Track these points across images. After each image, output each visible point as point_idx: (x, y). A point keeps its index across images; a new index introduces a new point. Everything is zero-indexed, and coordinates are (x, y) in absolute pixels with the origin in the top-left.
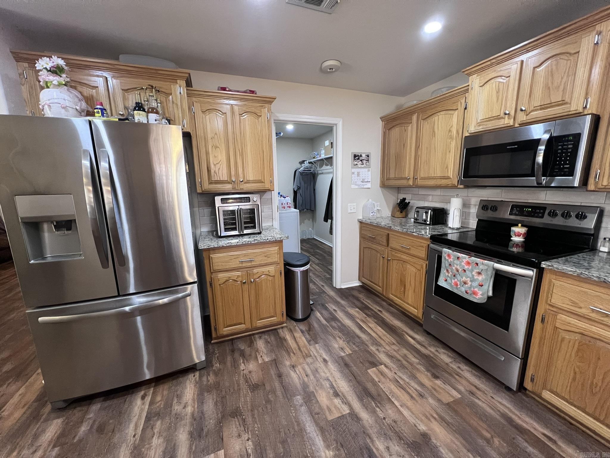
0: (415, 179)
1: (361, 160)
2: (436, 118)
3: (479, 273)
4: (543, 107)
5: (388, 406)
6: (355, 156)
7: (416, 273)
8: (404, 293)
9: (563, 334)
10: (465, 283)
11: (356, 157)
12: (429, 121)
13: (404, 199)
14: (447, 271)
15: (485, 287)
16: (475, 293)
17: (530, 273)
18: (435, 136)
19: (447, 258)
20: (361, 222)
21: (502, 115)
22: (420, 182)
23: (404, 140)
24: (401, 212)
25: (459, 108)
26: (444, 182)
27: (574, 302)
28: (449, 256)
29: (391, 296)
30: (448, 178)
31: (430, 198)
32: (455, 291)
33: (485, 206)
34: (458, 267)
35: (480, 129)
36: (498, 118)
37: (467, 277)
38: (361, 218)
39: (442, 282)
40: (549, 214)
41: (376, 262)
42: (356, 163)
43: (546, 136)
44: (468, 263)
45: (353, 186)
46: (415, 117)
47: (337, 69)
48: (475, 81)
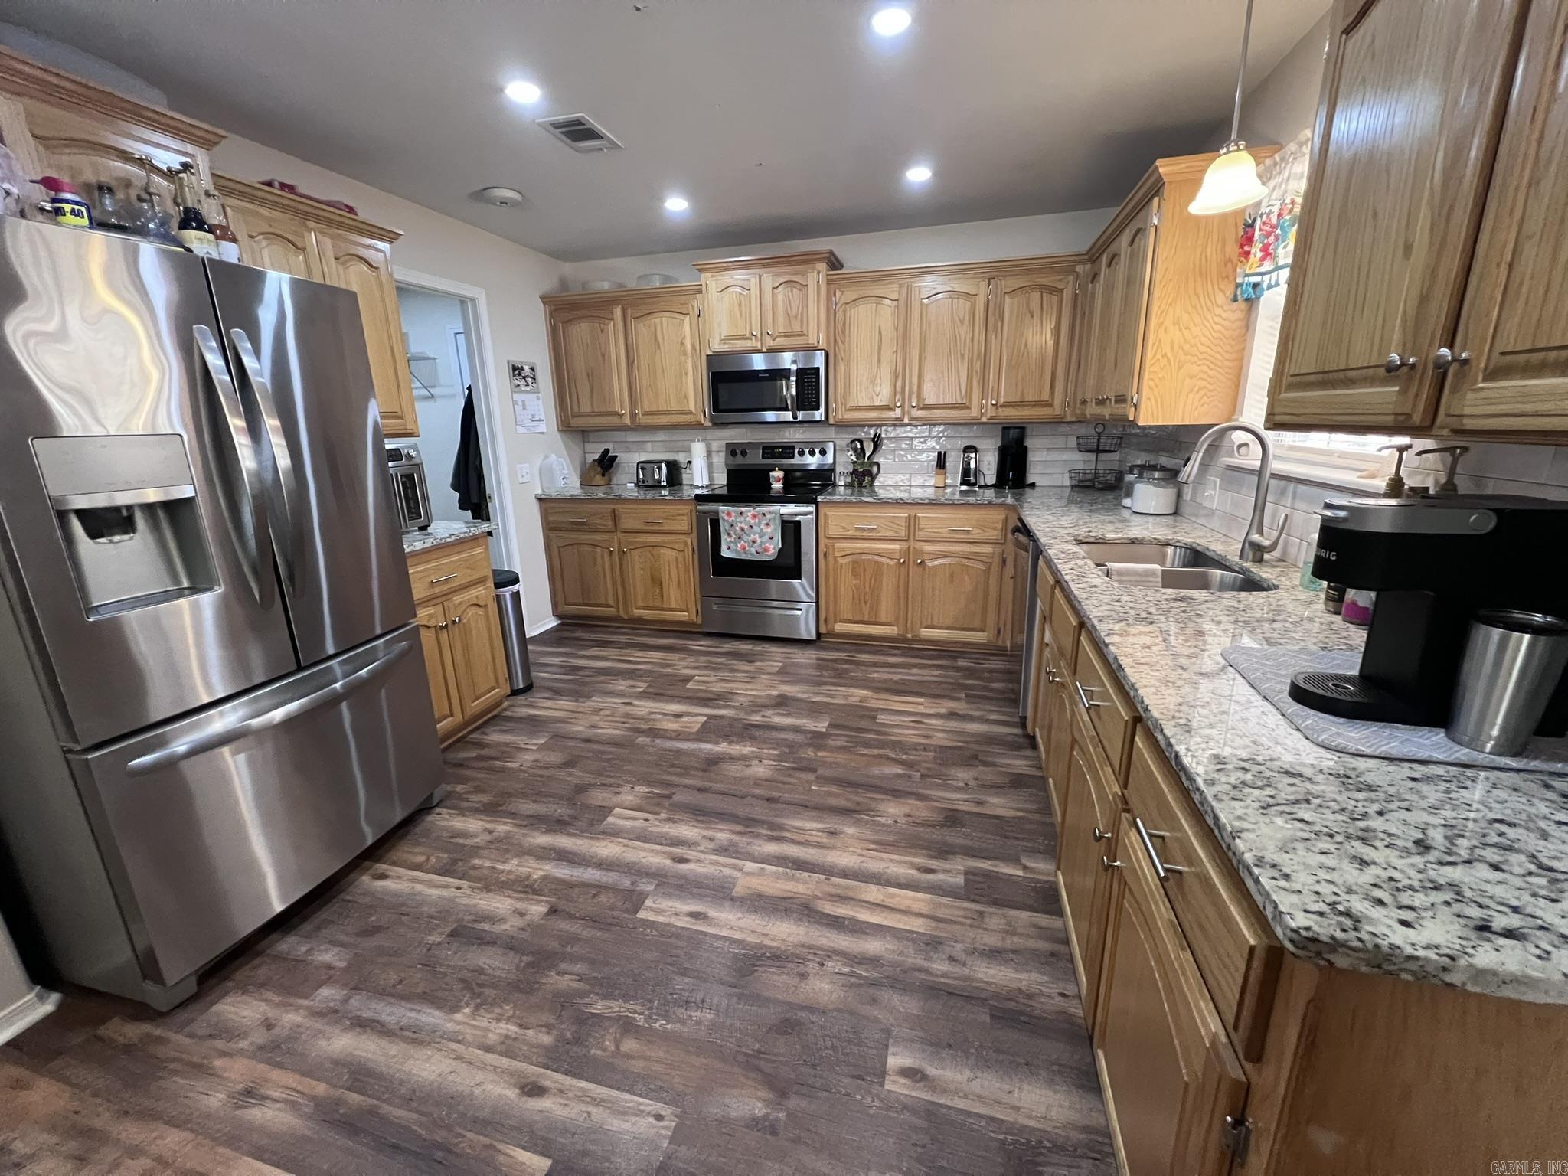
0: (633, 415)
1: (524, 378)
2: (657, 320)
3: (768, 524)
4: (787, 335)
5: (735, 697)
6: (514, 368)
7: (677, 558)
8: (662, 596)
9: (841, 561)
10: (754, 542)
11: (517, 370)
12: (647, 322)
13: (607, 451)
14: (729, 535)
15: (775, 539)
16: (766, 550)
17: (811, 508)
18: (659, 348)
19: (726, 518)
20: (540, 500)
21: (748, 335)
22: (644, 420)
23: (603, 346)
24: (603, 475)
25: (691, 312)
26: (684, 419)
27: (843, 528)
28: (729, 514)
29: (637, 612)
30: (690, 413)
31: (649, 446)
32: (744, 557)
33: (733, 450)
34: (743, 525)
35: (725, 347)
36: (743, 337)
37: (755, 534)
38: (539, 492)
39: (725, 553)
40: (799, 453)
41: (595, 564)
42: (517, 382)
43: (794, 367)
44: (754, 516)
45: (520, 430)
46: (618, 312)
47: (515, 204)
48: (711, 282)
